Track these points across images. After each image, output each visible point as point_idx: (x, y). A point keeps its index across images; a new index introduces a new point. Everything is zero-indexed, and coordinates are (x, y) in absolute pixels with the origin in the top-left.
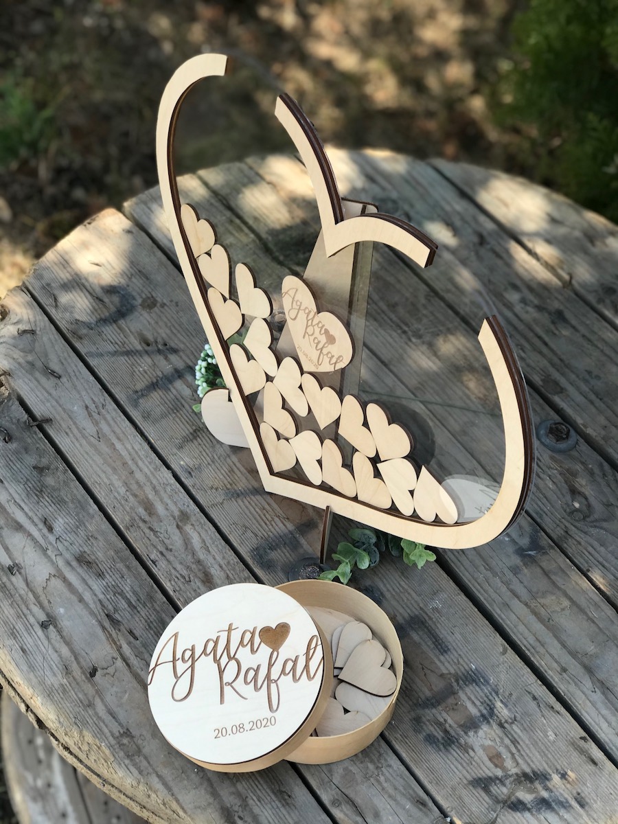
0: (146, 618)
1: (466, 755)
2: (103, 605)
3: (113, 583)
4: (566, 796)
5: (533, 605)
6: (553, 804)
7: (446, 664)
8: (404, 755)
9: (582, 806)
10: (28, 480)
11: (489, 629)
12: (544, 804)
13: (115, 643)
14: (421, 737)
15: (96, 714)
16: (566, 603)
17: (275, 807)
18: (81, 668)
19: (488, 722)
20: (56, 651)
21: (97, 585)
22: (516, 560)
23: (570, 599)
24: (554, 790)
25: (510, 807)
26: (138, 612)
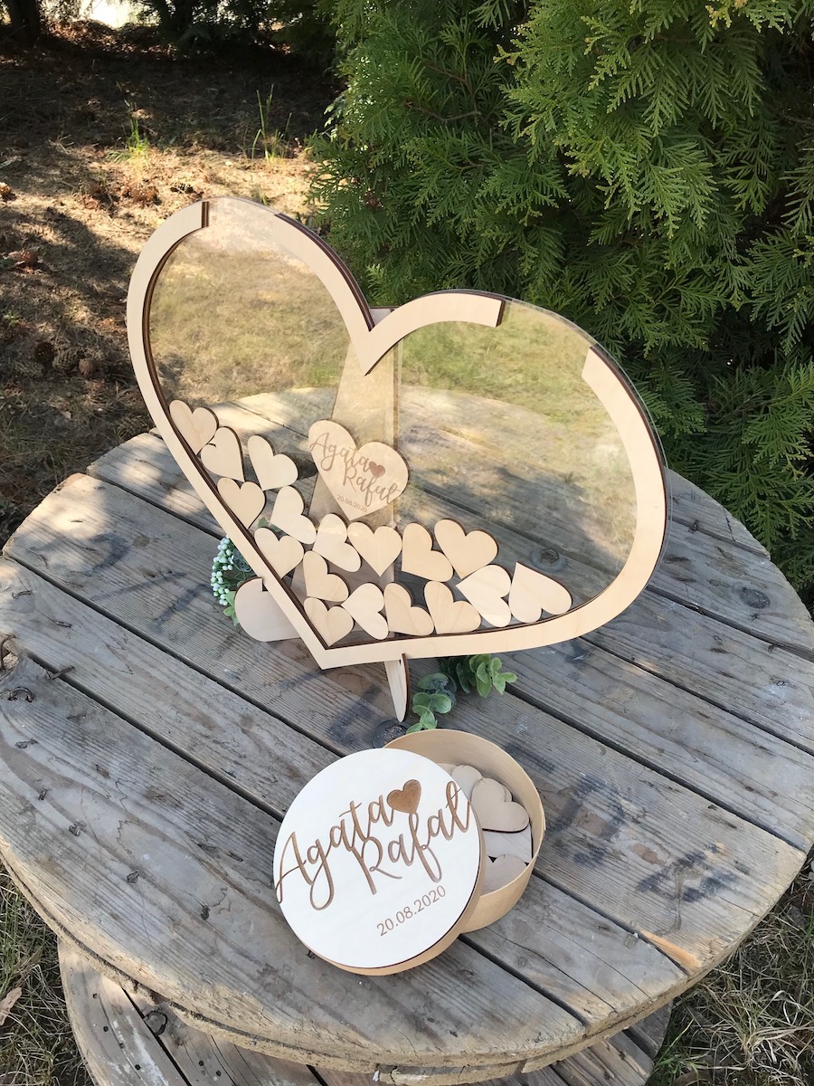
0: (243, 834)
1: (620, 862)
2: (191, 837)
3: (194, 809)
4: (728, 868)
5: (604, 702)
6: (721, 880)
7: (559, 780)
8: (564, 884)
9: (746, 873)
10: (65, 732)
11: (581, 736)
12: (712, 883)
13: (219, 873)
14: (570, 859)
15: (224, 959)
16: (631, 692)
17: (462, 992)
18: (190, 913)
19: (623, 822)
20: (155, 904)
21: (177, 817)
22: (571, 668)
23: (632, 687)
24: (714, 867)
25: (685, 900)
26: (233, 830)
